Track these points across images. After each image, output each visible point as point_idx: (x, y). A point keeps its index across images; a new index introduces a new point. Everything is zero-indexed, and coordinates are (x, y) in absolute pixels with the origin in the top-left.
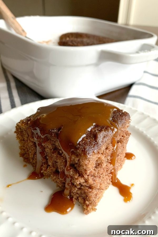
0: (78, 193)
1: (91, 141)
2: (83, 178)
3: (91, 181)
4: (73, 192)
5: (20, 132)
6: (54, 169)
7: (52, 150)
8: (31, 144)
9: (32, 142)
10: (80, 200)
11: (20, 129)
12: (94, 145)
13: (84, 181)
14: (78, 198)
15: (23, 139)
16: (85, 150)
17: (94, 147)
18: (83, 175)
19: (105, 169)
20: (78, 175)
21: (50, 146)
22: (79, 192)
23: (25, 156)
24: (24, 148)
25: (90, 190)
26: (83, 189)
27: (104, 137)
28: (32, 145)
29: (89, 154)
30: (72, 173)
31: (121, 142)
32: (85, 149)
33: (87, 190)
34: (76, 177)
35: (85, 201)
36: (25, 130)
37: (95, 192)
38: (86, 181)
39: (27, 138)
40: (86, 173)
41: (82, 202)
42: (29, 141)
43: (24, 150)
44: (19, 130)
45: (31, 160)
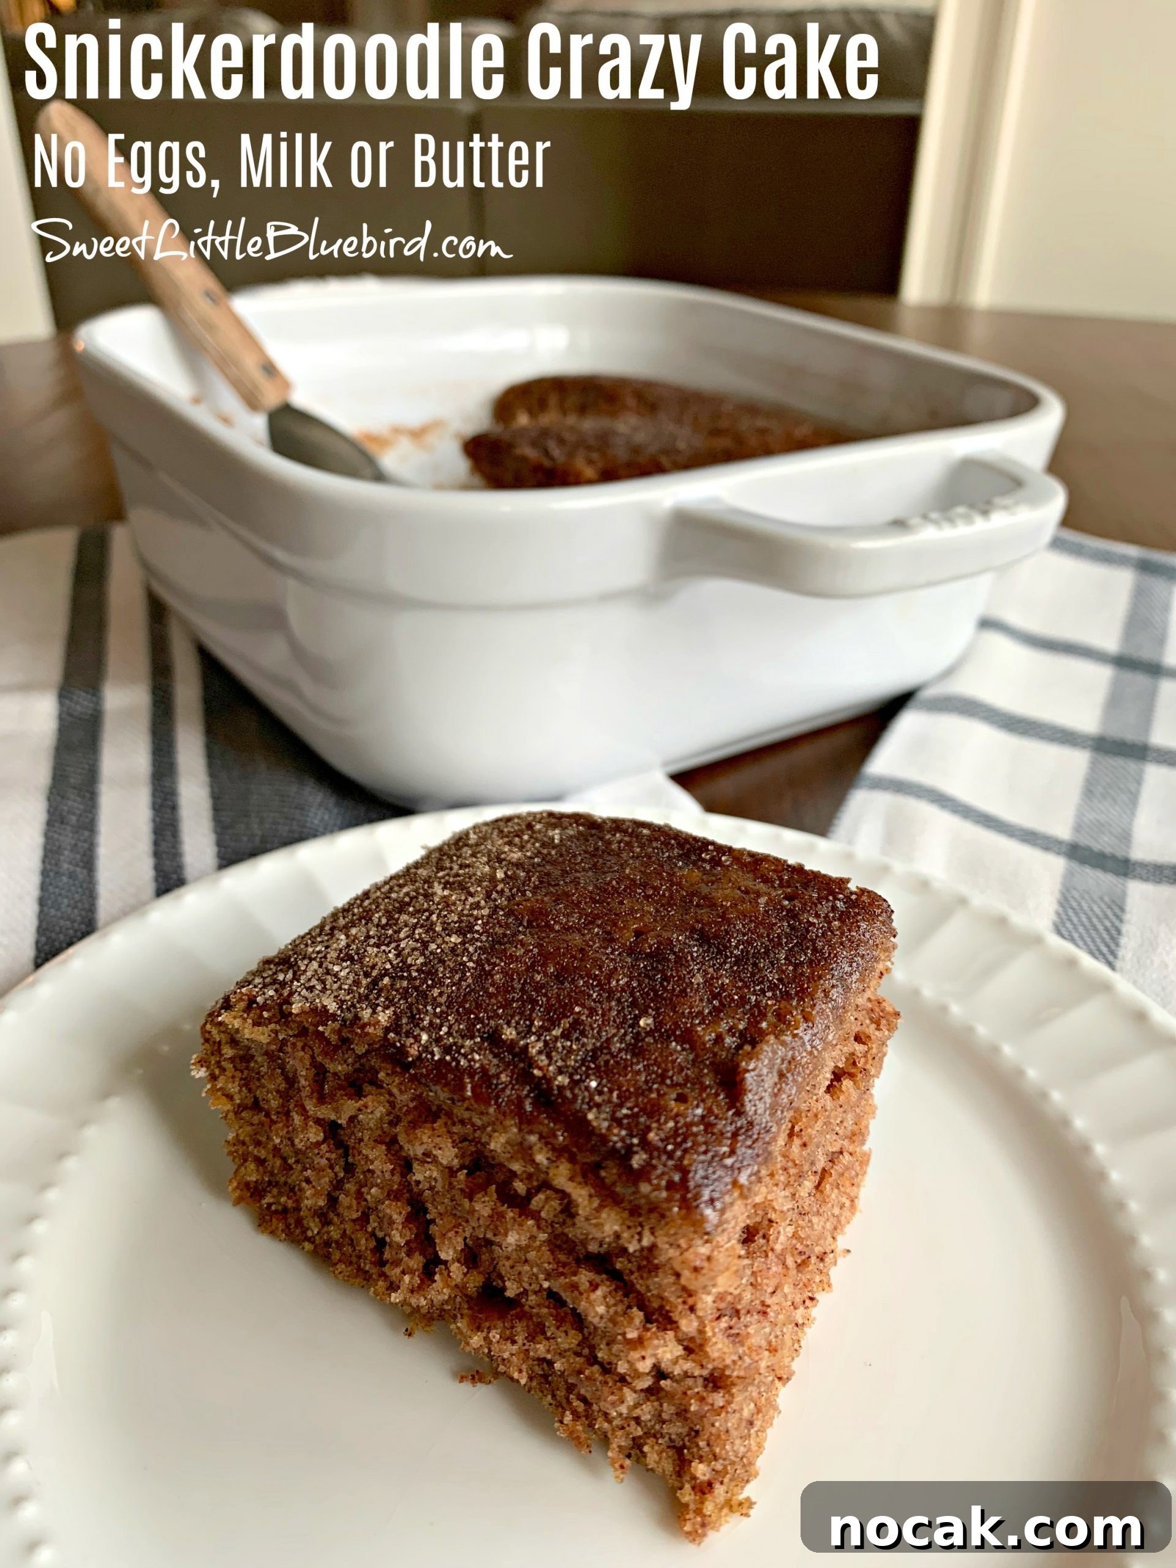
0: (637, 1420)
1: (710, 1111)
2: (670, 1334)
3: (719, 1348)
4: (606, 1415)
5: (232, 1060)
6: (474, 1282)
7: (462, 1175)
8: (315, 1134)
9: (318, 1121)
10: (652, 1458)
11: (234, 1042)
12: (735, 1135)
13: (679, 1351)
14: (637, 1444)
15: (249, 1101)
16: (684, 1180)
17: (733, 1152)
18: (675, 1316)
19: (790, 1261)
20: (638, 1316)
21: (448, 1155)
22: (646, 1412)
23: (268, 1199)
24: (263, 1154)
25: (718, 1399)
26: (670, 1396)
27: (781, 1075)
28: (318, 1144)
29: (712, 1201)
30: (601, 1309)
31: (852, 1076)
32: (685, 1172)
33: (702, 1399)
34: (632, 1334)
35: (682, 1464)
36: (267, 1053)
37: (743, 1403)
38: (693, 1348)
39: (285, 1096)
40: (692, 1309)
41: (668, 1466)
42: (297, 1119)
43: (260, 1162)
44: (228, 1052)
45: (314, 1227)
